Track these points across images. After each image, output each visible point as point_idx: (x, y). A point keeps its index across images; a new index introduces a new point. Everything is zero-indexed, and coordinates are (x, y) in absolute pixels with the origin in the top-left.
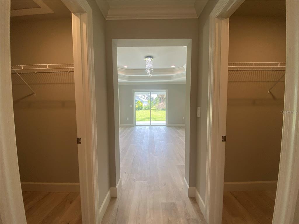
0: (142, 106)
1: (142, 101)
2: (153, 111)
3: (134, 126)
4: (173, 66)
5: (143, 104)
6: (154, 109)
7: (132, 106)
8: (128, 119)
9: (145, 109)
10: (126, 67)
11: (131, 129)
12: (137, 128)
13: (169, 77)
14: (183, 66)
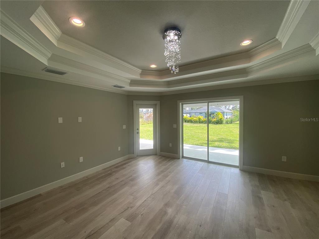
0: (221, 119)
1: (223, 113)
3: (179, 159)
4: (246, 43)
5: (225, 116)
7: (177, 125)
9: (227, 123)
10: (153, 66)
13: (243, 72)
14: (275, 38)
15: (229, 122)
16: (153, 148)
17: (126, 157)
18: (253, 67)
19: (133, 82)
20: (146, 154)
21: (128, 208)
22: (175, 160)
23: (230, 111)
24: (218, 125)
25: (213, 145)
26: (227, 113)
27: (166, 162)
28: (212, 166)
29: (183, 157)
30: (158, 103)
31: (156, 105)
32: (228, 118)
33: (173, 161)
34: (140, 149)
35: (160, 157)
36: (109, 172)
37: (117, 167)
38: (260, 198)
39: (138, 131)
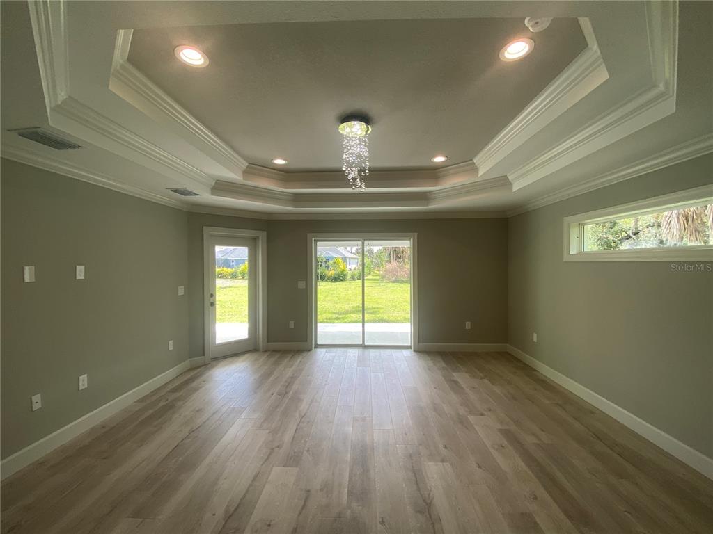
0: (343, 270)
1: (345, 259)
2: (370, 285)
3: (311, 350)
4: (439, 159)
5: (348, 265)
6: (375, 280)
7: (306, 283)
8: (292, 325)
9: (353, 278)
10: (280, 162)
11: (299, 360)
12: (321, 353)
13: (424, 197)
14: (471, 160)
15: (356, 278)
16: (247, 337)
17: (186, 364)
18: (438, 193)
19: (221, 187)
20: (234, 351)
21: (273, 449)
22: (305, 354)
23: (355, 256)
24: (338, 283)
25: (349, 320)
26: (351, 260)
27: (288, 359)
28: (372, 352)
29: (317, 346)
30: (262, 236)
31: (255, 239)
32: (353, 269)
33: (301, 357)
34: (217, 342)
35: (267, 354)
36: (162, 403)
37: (174, 390)
38: (456, 382)
39: (211, 300)
